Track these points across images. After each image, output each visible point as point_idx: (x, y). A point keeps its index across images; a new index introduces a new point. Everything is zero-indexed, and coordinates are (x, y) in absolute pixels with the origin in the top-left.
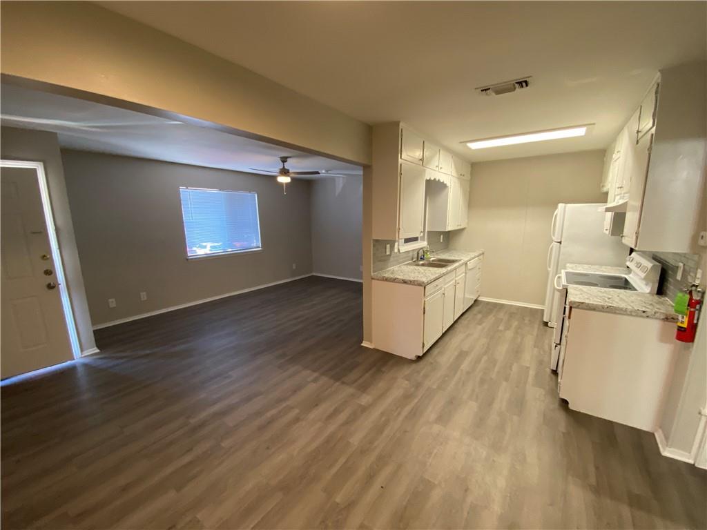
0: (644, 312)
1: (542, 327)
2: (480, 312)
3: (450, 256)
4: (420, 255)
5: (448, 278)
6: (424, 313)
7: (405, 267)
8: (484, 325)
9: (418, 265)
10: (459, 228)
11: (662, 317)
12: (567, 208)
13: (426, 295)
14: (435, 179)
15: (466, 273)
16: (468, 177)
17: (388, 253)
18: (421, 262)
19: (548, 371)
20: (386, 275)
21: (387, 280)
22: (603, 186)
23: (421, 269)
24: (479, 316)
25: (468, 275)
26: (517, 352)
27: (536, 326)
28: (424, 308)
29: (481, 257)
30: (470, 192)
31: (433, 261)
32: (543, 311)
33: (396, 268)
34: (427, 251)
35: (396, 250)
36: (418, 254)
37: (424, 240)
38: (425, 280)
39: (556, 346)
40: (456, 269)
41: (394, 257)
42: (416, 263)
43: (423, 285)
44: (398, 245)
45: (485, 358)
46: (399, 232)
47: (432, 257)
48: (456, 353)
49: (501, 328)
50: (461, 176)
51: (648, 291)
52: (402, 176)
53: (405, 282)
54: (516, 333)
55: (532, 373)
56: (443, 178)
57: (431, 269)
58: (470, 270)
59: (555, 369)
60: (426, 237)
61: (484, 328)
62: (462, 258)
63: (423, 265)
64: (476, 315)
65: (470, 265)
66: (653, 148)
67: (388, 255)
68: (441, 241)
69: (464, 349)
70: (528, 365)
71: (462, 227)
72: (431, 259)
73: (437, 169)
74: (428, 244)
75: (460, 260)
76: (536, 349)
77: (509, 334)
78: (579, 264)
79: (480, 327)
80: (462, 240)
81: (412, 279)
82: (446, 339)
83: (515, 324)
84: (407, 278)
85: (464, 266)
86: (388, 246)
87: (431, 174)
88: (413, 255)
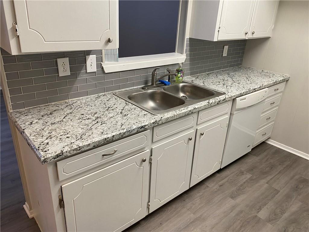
17: (64, 73)
29: (279, 86)
71: (257, 36)
88: (148, 76)
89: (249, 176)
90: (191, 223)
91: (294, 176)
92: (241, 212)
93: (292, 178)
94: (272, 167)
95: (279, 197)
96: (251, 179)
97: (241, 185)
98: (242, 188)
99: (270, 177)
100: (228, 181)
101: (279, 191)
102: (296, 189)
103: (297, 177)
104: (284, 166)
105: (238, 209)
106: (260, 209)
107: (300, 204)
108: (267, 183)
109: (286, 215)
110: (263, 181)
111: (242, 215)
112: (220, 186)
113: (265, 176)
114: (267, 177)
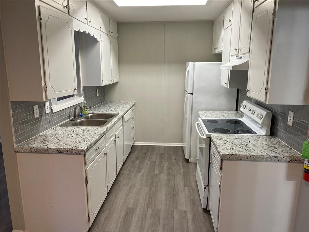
0: (276, 157)
1: (185, 164)
2: (137, 158)
3: (107, 110)
4: (78, 111)
5: (107, 136)
6: (87, 183)
7: (61, 128)
8: (142, 171)
9: (75, 125)
10: (113, 82)
11: (288, 160)
12: (195, 66)
13: (87, 162)
14: (84, 32)
15: (123, 125)
16: (115, 34)
17: (37, 115)
18: (79, 121)
19: (201, 210)
20: (35, 146)
21: (36, 151)
22: (215, 49)
23: (79, 130)
24: (138, 162)
25: (125, 126)
26: (173, 195)
27: (181, 163)
28: (86, 179)
29: (133, 108)
30: (118, 49)
31: (91, 116)
32: (182, 148)
33: (49, 132)
34: (85, 107)
35: (48, 111)
36: (75, 111)
37: (80, 96)
38: (84, 146)
39: (205, 188)
40: (115, 124)
41: (46, 120)
42: (73, 122)
43: (83, 153)
44: (50, 104)
45: (150, 211)
46: (46, 91)
47: (90, 113)
48: (123, 214)
49: (156, 172)
50: (109, 33)
51: (264, 134)
52: (42, 21)
53: (60, 152)
54: (169, 174)
55: (190, 216)
56: (93, 33)
57: (90, 128)
58: (127, 121)
59: (206, 208)
60: (82, 92)
61: (143, 176)
62: (119, 112)
63: (81, 124)
64: (134, 161)
65: (126, 117)
66: (277, 14)
67: (37, 118)
68: (98, 95)
69: (130, 206)
70: (185, 209)
71: (115, 81)
72: (90, 115)
73: (86, 21)
74: (85, 100)
75: (118, 114)
76: (186, 188)
77: (163, 177)
78: (207, 110)
79: (140, 175)
80: (116, 93)
81: (69, 147)
82: (112, 197)
83: (166, 164)
84: (62, 146)
85: (121, 120)
86: (36, 108)
87: (79, 26)
88: (70, 113)
89: (138, 161)
90: (130, 189)
91: (157, 154)
92: (147, 175)
93: (157, 155)
94: (145, 154)
95: (157, 163)
96: (140, 163)
97: (139, 166)
98: (139, 167)
99: (148, 158)
100: (130, 167)
101: (156, 162)
102: (161, 158)
103: (158, 154)
104: (150, 152)
105: (145, 175)
106: (154, 171)
107: (167, 162)
108: (149, 160)
109: (165, 168)
110: (146, 161)
111: (148, 176)
112: (129, 171)
113: (145, 158)
114: (146, 158)
